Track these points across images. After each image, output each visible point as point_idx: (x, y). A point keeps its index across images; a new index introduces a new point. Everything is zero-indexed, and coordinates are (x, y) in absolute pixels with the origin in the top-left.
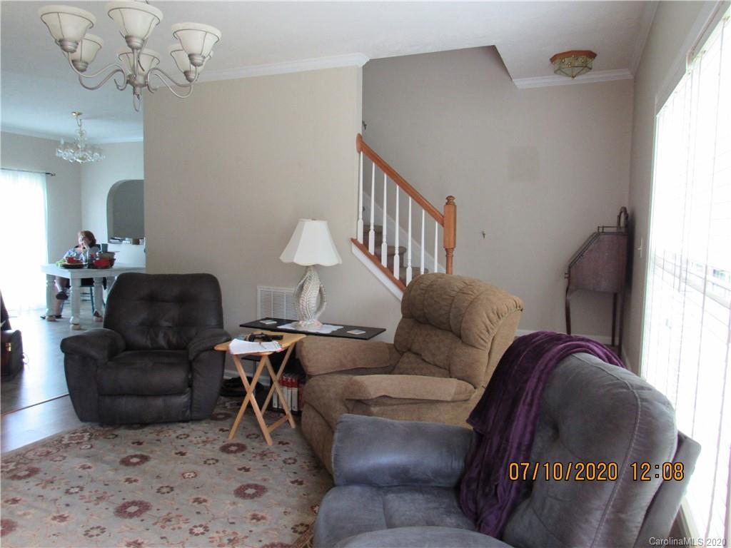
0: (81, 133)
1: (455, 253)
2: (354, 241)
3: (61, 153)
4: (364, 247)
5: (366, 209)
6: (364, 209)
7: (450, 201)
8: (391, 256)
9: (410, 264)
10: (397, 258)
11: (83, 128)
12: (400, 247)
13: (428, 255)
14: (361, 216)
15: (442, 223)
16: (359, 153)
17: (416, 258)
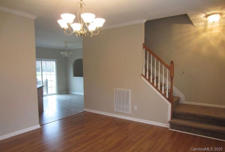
0: (66, 47)
1: (174, 78)
2: (142, 75)
3: (62, 53)
4: (145, 77)
5: (146, 65)
6: (145, 65)
7: (172, 62)
8: (153, 79)
9: (159, 82)
10: (155, 80)
11: (67, 45)
12: (156, 76)
13: (165, 78)
14: (144, 67)
15: (169, 69)
16: (144, 48)
17: (161, 80)
